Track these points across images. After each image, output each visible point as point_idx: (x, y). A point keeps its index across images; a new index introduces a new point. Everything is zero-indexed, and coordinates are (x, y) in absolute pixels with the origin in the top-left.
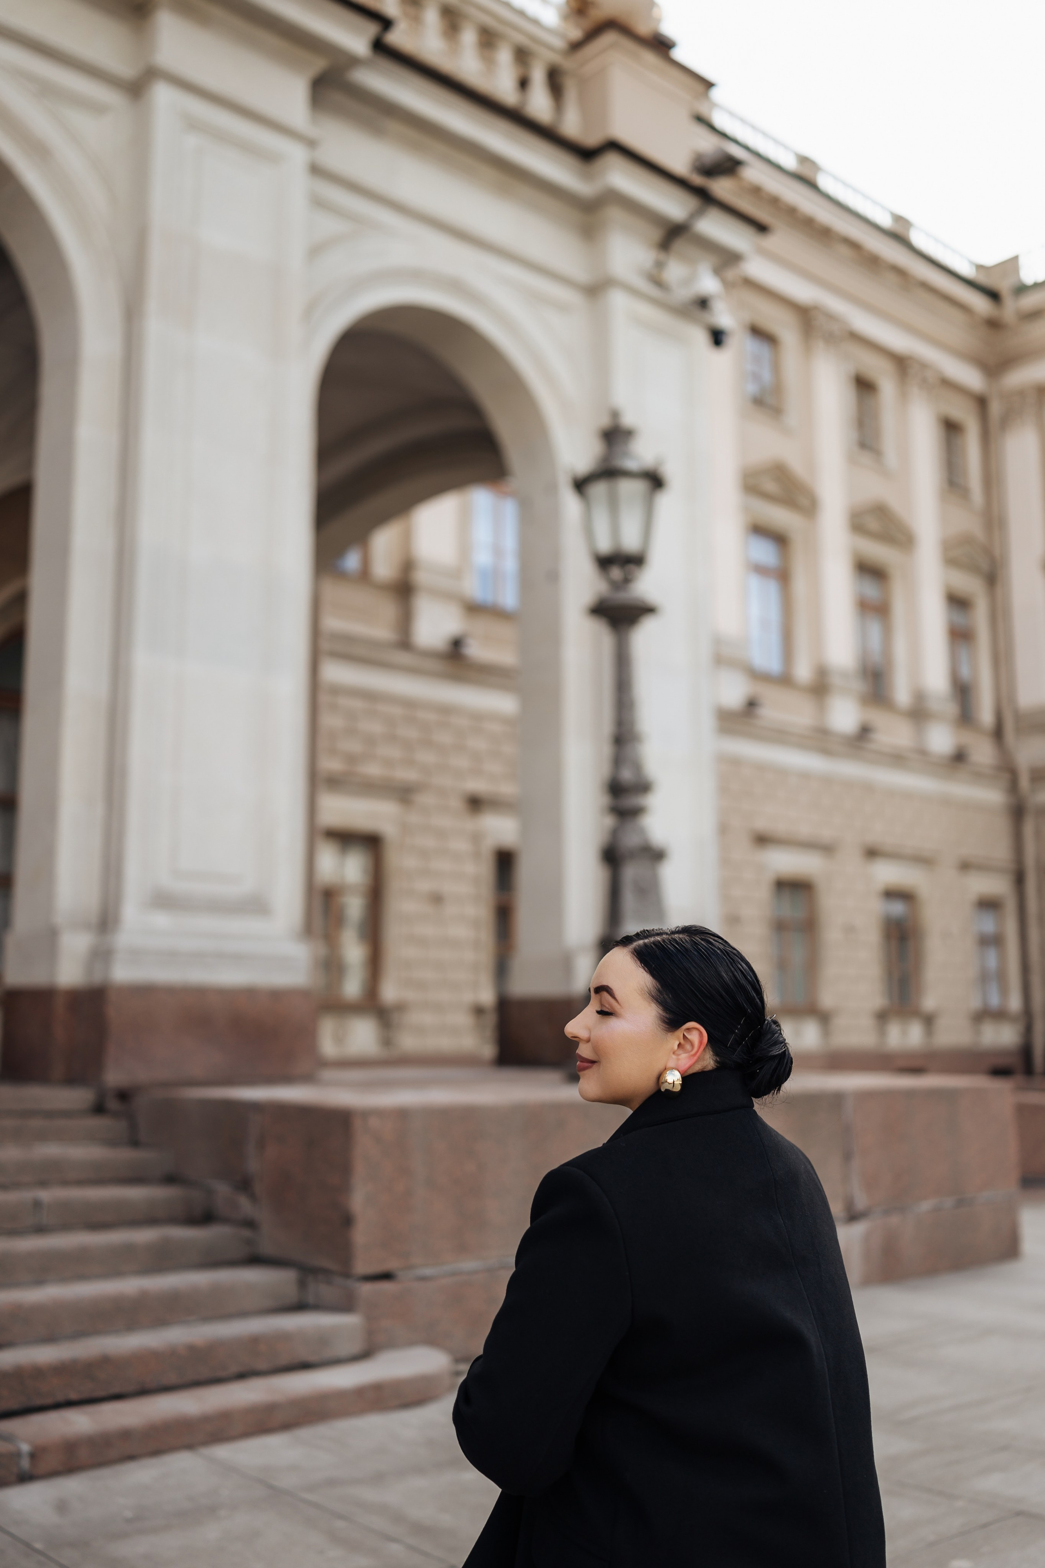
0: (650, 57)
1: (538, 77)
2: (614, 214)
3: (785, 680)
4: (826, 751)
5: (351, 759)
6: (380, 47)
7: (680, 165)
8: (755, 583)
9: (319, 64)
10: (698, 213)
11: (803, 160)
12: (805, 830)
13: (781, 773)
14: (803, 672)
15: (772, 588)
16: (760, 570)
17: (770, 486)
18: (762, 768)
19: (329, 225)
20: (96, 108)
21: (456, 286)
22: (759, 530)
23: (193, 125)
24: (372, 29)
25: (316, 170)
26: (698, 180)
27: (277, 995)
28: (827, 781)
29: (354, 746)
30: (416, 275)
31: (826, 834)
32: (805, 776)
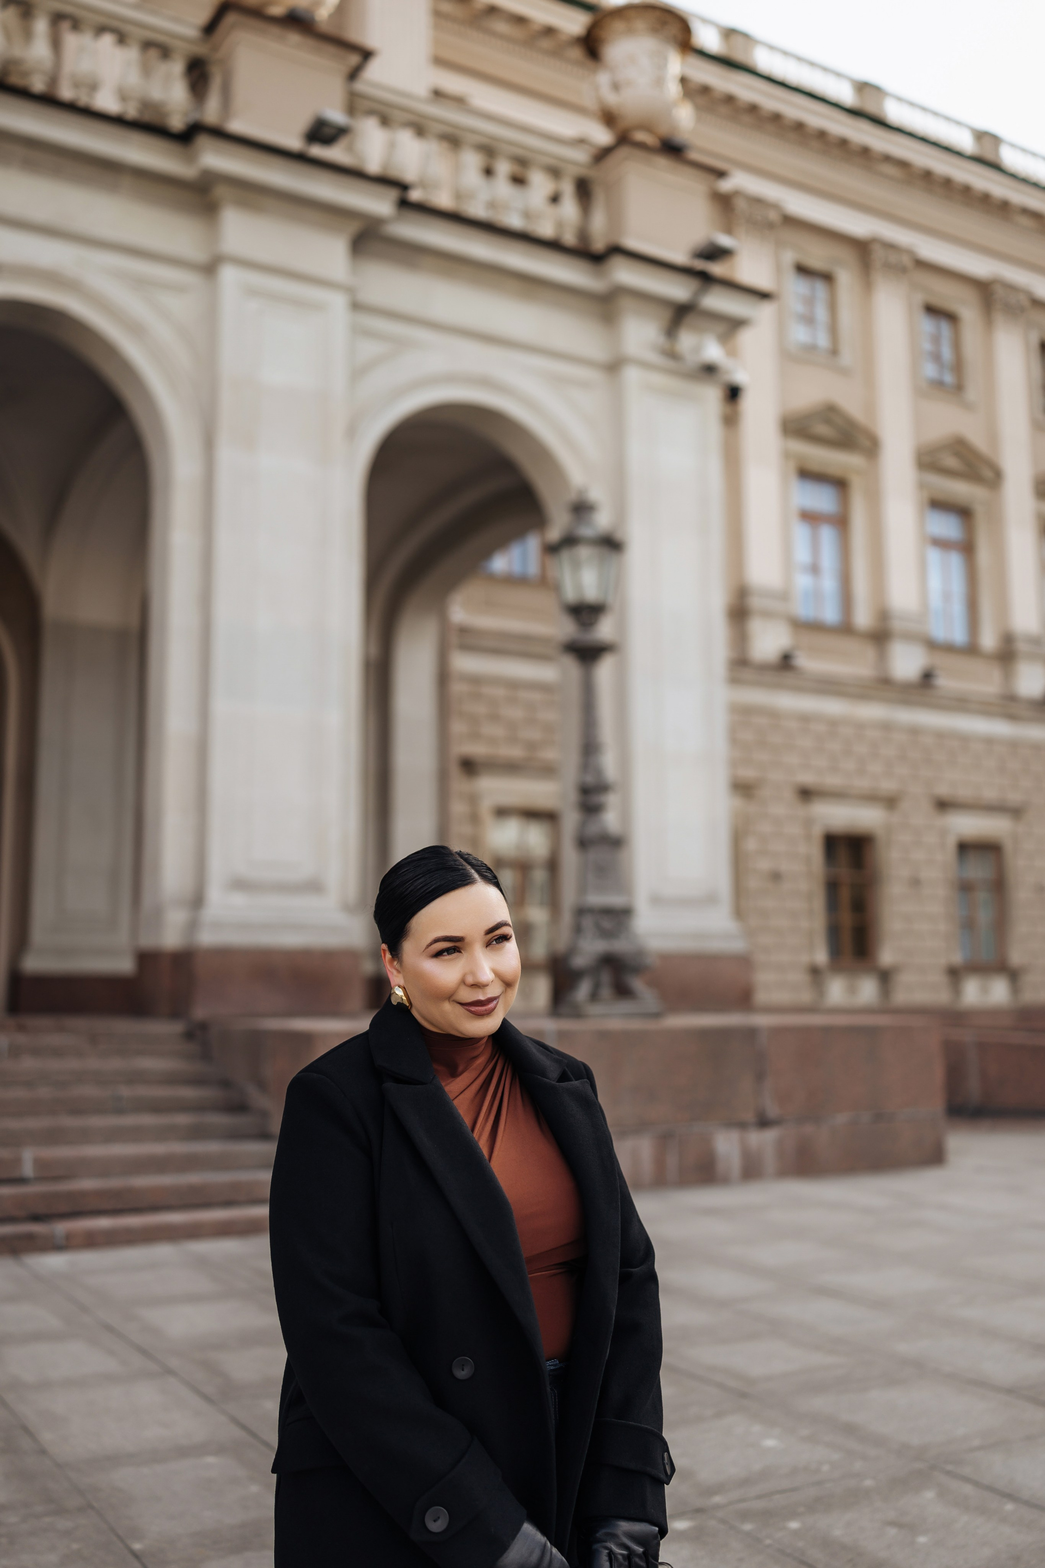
0: (662, 162)
1: (568, 189)
2: (626, 303)
3: (971, 649)
4: (1012, 717)
5: (531, 746)
6: (404, 204)
7: (680, 257)
8: (934, 556)
9: (354, 227)
10: (699, 293)
11: (980, 136)
12: (990, 794)
13: (964, 739)
14: (989, 640)
15: (955, 560)
16: (940, 543)
17: (951, 462)
18: (941, 735)
19: (369, 349)
20: (178, 289)
21: (486, 382)
22: (938, 504)
23: (252, 292)
24: (393, 194)
25: (357, 306)
26: (700, 265)
27: (329, 955)
28: (1014, 745)
29: (534, 734)
30: (450, 379)
31: (1014, 797)
32: (989, 741)
